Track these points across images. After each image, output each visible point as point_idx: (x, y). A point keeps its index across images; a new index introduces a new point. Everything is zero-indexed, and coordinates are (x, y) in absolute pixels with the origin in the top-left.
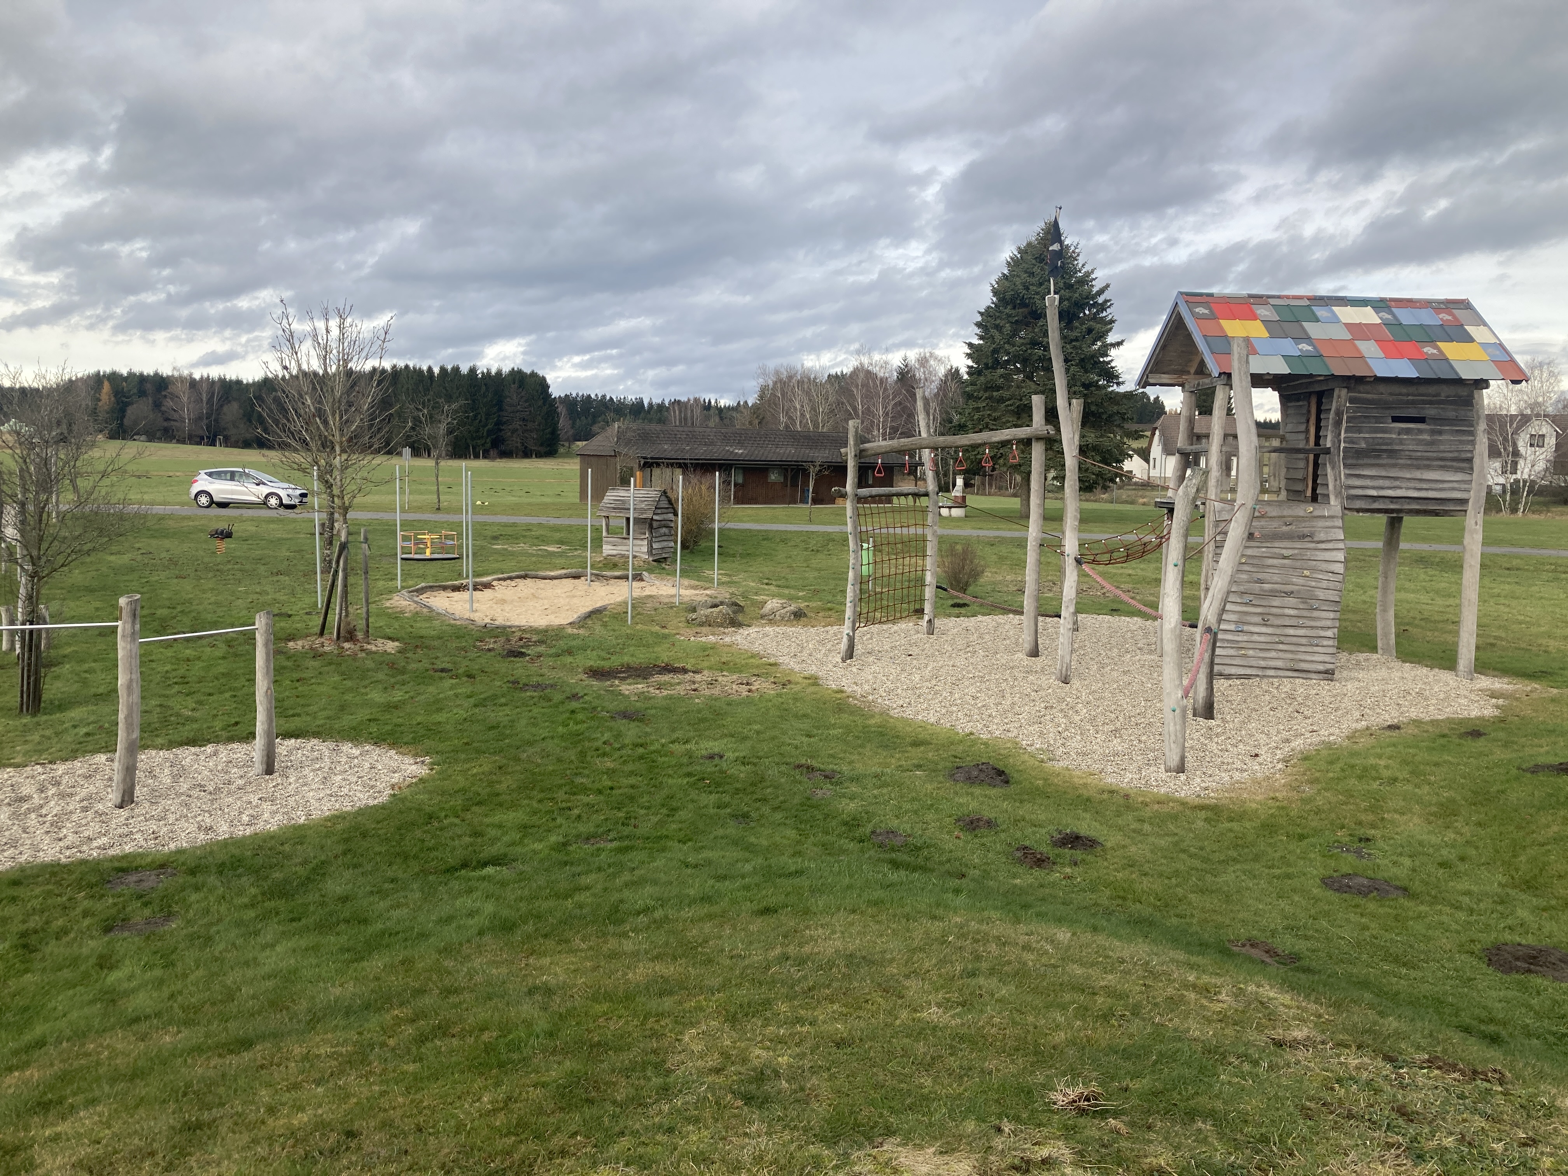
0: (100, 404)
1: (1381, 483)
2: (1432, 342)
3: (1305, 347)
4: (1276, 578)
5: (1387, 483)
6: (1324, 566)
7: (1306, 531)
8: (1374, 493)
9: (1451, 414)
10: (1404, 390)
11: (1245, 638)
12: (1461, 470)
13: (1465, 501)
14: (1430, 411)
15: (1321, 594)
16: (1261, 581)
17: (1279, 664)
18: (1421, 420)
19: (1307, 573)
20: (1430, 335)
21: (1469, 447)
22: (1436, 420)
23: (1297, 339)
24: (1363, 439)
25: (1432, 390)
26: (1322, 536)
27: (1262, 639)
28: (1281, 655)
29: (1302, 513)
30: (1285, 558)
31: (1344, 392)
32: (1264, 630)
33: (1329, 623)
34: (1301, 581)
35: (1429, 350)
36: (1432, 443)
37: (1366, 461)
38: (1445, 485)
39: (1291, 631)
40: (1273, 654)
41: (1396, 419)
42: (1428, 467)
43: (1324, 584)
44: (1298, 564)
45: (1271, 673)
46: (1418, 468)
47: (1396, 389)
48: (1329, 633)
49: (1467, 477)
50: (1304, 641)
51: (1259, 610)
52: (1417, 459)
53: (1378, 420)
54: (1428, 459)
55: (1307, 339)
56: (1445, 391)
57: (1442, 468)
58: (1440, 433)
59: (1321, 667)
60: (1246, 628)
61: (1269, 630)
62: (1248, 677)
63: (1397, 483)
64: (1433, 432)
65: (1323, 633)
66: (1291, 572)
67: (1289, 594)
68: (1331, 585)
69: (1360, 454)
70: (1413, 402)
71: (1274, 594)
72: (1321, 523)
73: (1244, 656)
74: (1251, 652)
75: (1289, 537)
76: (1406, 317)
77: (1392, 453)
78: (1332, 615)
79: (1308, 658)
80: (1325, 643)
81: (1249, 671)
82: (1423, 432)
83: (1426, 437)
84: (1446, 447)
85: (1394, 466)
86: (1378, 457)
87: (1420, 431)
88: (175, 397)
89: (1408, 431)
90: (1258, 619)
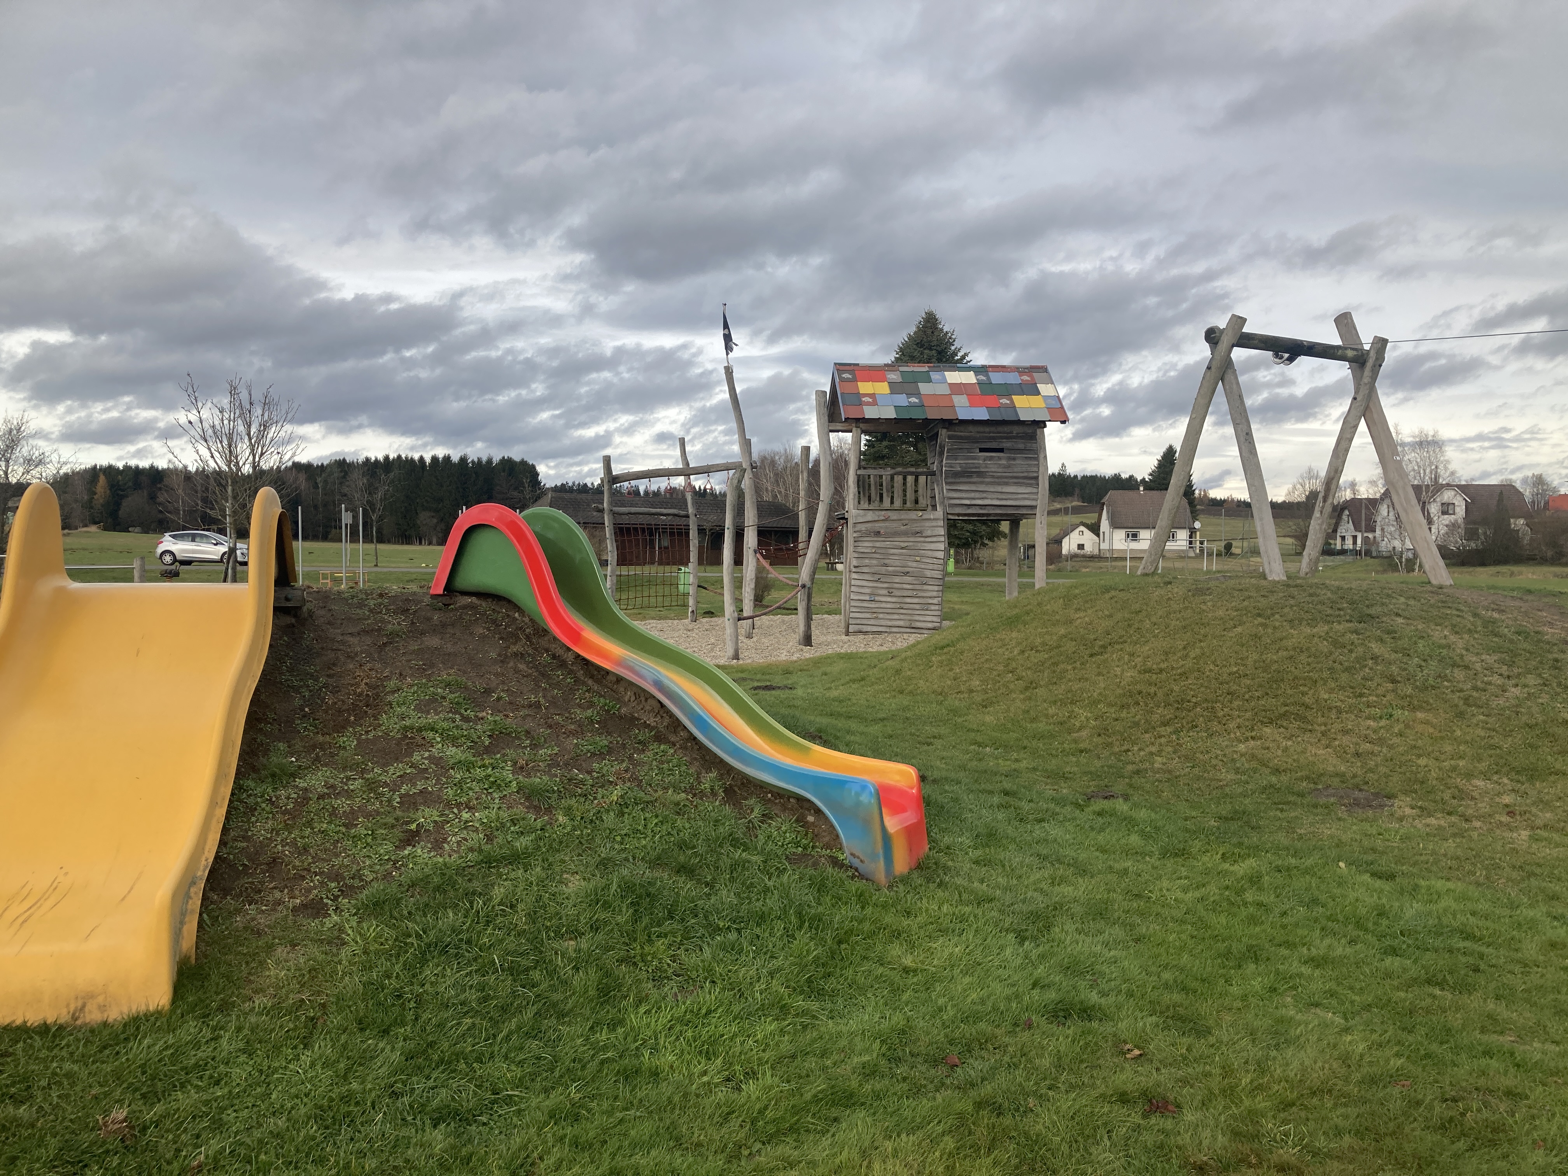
0: (96, 497)
1: (972, 495)
2: (1008, 395)
3: (914, 400)
4: (897, 563)
5: (977, 495)
6: (930, 553)
7: (918, 529)
8: (967, 502)
9: (1021, 446)
10: (987, 429)
11: (877, 605)
12: (1030, 485)
13: (1035, 507)
14: (1006, 444)
15: (929, 573)
16: (886, 565)
17: (901, 623)
18: (1001, 450)
19: (918, 559)
20: (1009, 390)
21: (1035, 469)
22: (1011, 450)
23: (909, 395)
24: (958, 464)
25: (1006, 429)
26: (929, 533)
27: (889, 606)
28: (902, 617)
29: (914, 517)
30: (902, 548)
31: (944, 431)
32: (889, 599)
33: (935, 594)
34: (915, 564)
35: (1004, 401)
36: (1009, 467)
37: (962, 480)
38: (1020, 496)
39: (908, 600)
40: (896, 617)
41: (982, 450)
42: (1007, 484)
43: (931, 567)
44: (912, 552)
45: (894, 630)
46: (999, 484)
47: (981, 429)
48: (935, 601)
49: (1035, 490)
50: (917, 607)
51: (886, 585)
52: (998, 477)
53: (969, 450)
54: (1006, 477)
55: (917, 394)
56: (1016, 430)
57: (1016, 484)
58: (1014, 459)
59: (930, 625)
60: (877, 598)
61: (894, 600)
62: (880, 633)
63: (984, 495)
64: (1009, 459)
65: (931, 601)
66: (907, 558)
67: (906, 574)
68: (936, 567)
69: (956, 475)
70: (994, 438)
71: (895, 574)
72: (927, 524)
73: (876, 618)
74: (881, 616)
75: (905, 534)
76: (996, 378)
77: (980, 474)
78: (936, 588)
79: (921, 618)
80: (933, 607)
81: (880, 629)
82: (1002, 459)
83: (1004, 462)
84: (1019, 469)
85: (982, 483)
86: (971, 477)
87: (1000, 458)
88: (170, 489)
89: (991, 458)
90: (885, 592)
